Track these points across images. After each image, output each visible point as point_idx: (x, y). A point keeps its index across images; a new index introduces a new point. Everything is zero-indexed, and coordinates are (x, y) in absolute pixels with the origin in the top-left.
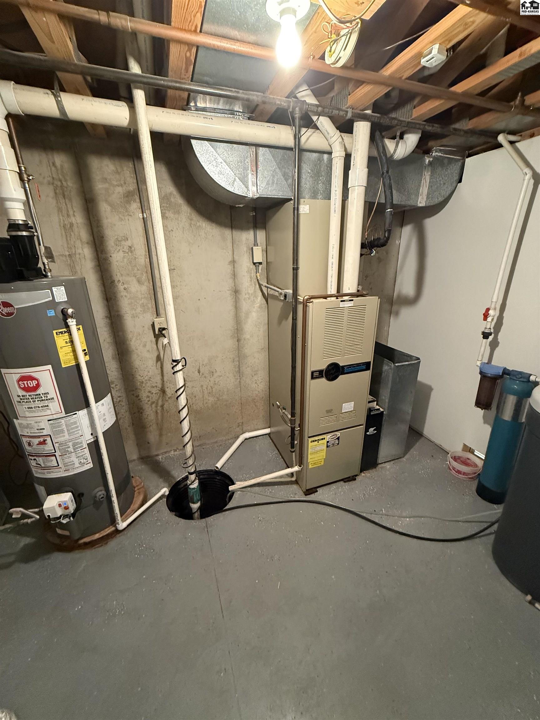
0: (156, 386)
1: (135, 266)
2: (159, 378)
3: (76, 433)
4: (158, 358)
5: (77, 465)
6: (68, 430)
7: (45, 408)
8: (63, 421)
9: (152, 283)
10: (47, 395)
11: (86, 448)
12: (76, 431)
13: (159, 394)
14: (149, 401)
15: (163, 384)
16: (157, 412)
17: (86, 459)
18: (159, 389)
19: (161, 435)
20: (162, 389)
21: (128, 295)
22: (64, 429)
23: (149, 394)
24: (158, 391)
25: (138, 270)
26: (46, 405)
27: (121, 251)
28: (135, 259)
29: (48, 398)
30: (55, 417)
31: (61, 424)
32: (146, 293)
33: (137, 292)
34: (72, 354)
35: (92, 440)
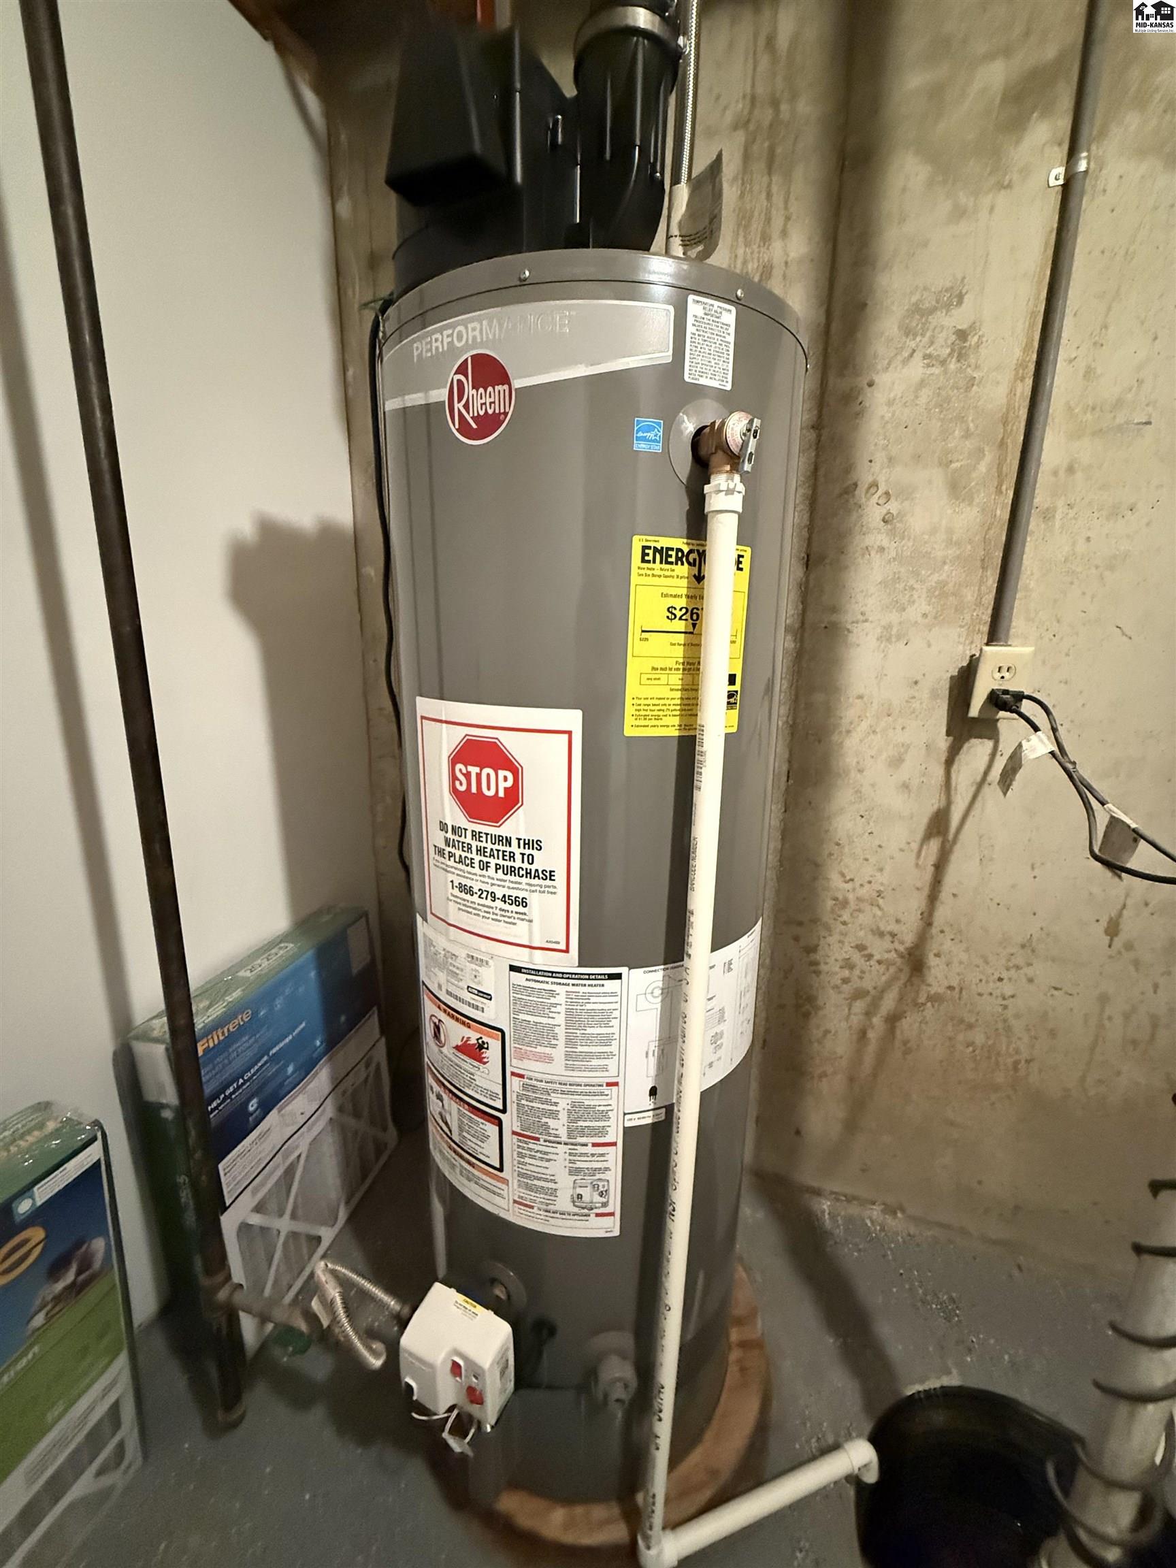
0: (893, 935)
1: (961, 419)
2: (914, 904)
3: (595, 1062)
4: (939, 825)
5: (563, 1202)
6: (570, 1042)
7: (514, 908)
8: (562, 991)
9: (1011, 494)
10: (535, 852)
11: (614, 1144)
12: (600, 1056)
13: (892, 970)
14: (845, 981)
15: (923, 937)
16: (863, 1034)
17: (601, 1194)
18: (901, 948)
19: (851, 1126)
20: (910, 954)
21: (892, 548)
22: (557, 1030)
23: (857, 957)
24: (893, 955)
25: (967, 435)
26: (521, 894)
27: (918, 356)
28: (968, 388)
29: (533, 867)
30: (540, 960)
31: (553, 1000)
32: (970, 541)
33: (934, 531)
34: (676, 679)
35: (648, 1119)
